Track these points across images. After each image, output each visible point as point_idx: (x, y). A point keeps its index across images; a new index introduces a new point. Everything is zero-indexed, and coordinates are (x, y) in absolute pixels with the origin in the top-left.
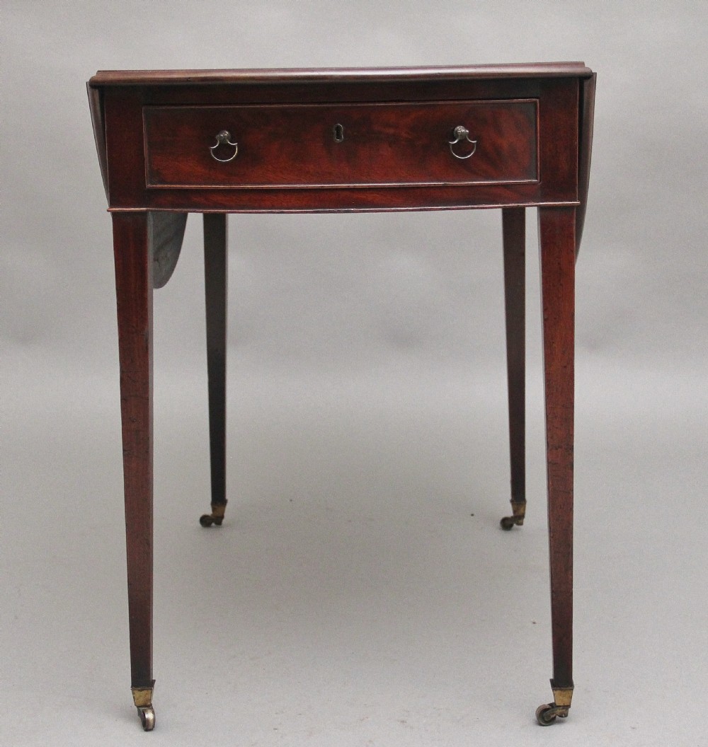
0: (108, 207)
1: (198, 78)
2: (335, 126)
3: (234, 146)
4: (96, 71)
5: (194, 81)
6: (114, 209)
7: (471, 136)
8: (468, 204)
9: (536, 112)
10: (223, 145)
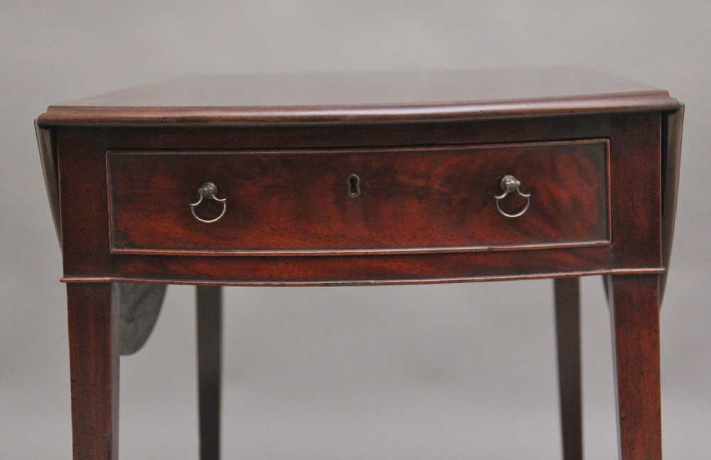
0: (62, 276)
1: (176, 118)
2: (349, 177)
3: (222, 204)
4: (47, 107)
5: (170, 122)
6: (70, 279)
7: (523, 188)
8: (519, 274)
9: (606, 156)
10: (208, 201)
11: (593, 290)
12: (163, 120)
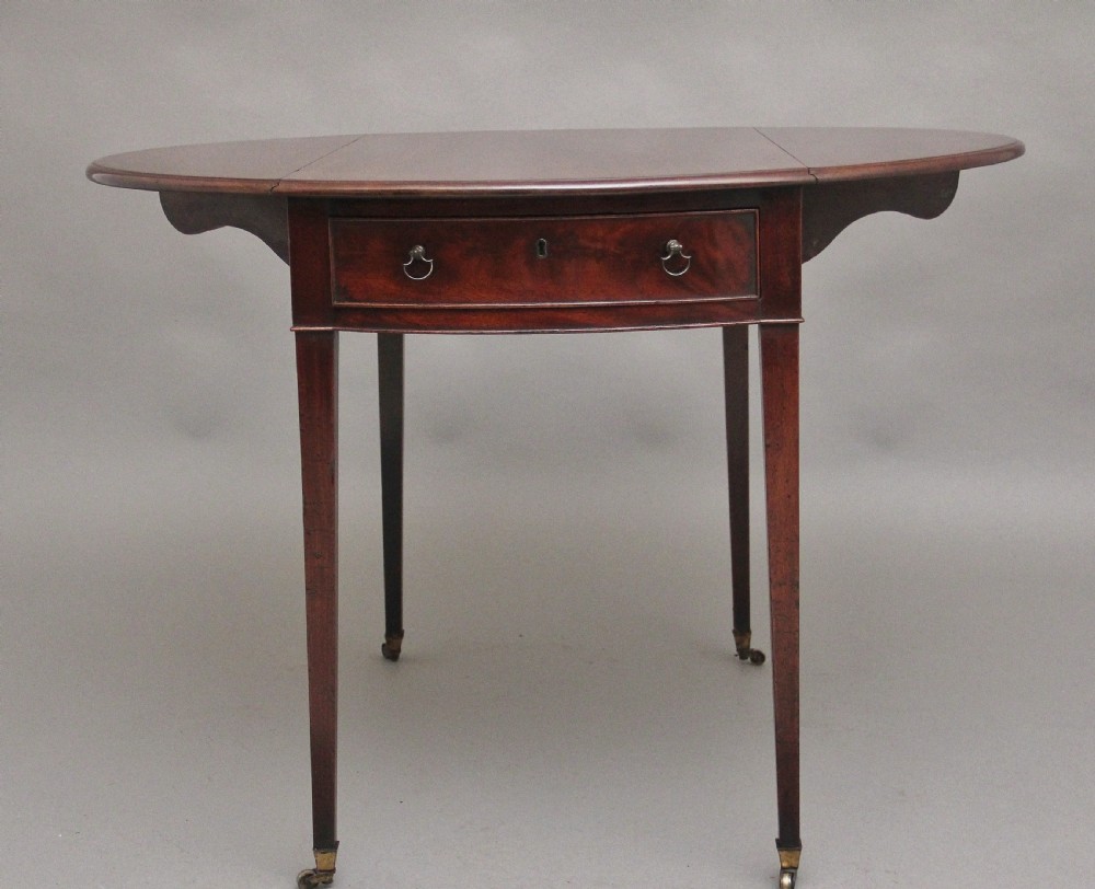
0: (292, 325)
2: (537, 241)
3: (429, 264)
6: (298, 328)
7: (685, 250)
9: (755, 222)
10: (417, 261)
11: (754, 332)
12: (381, 192)
